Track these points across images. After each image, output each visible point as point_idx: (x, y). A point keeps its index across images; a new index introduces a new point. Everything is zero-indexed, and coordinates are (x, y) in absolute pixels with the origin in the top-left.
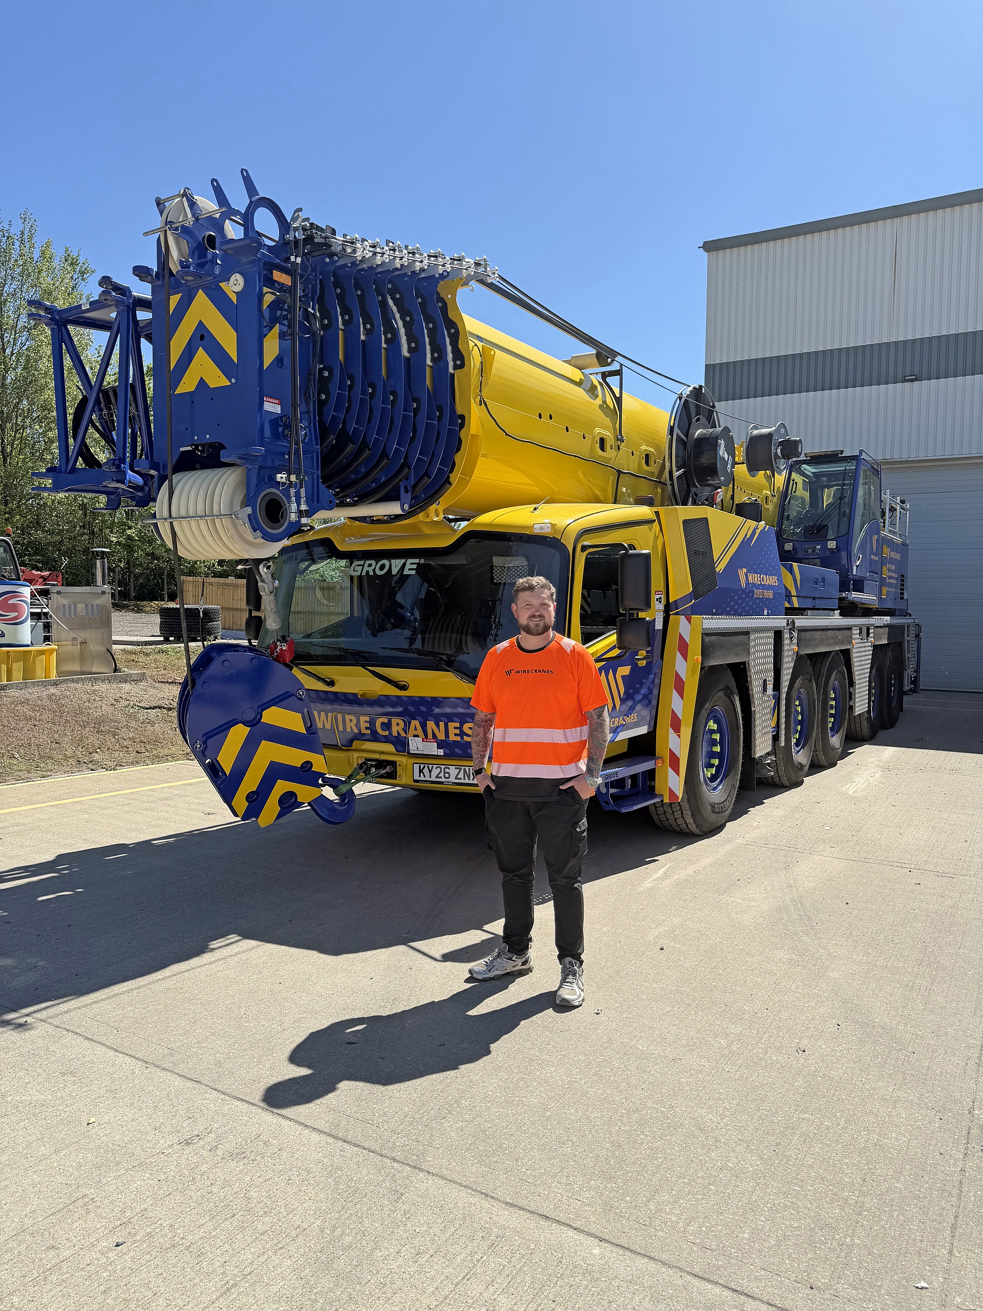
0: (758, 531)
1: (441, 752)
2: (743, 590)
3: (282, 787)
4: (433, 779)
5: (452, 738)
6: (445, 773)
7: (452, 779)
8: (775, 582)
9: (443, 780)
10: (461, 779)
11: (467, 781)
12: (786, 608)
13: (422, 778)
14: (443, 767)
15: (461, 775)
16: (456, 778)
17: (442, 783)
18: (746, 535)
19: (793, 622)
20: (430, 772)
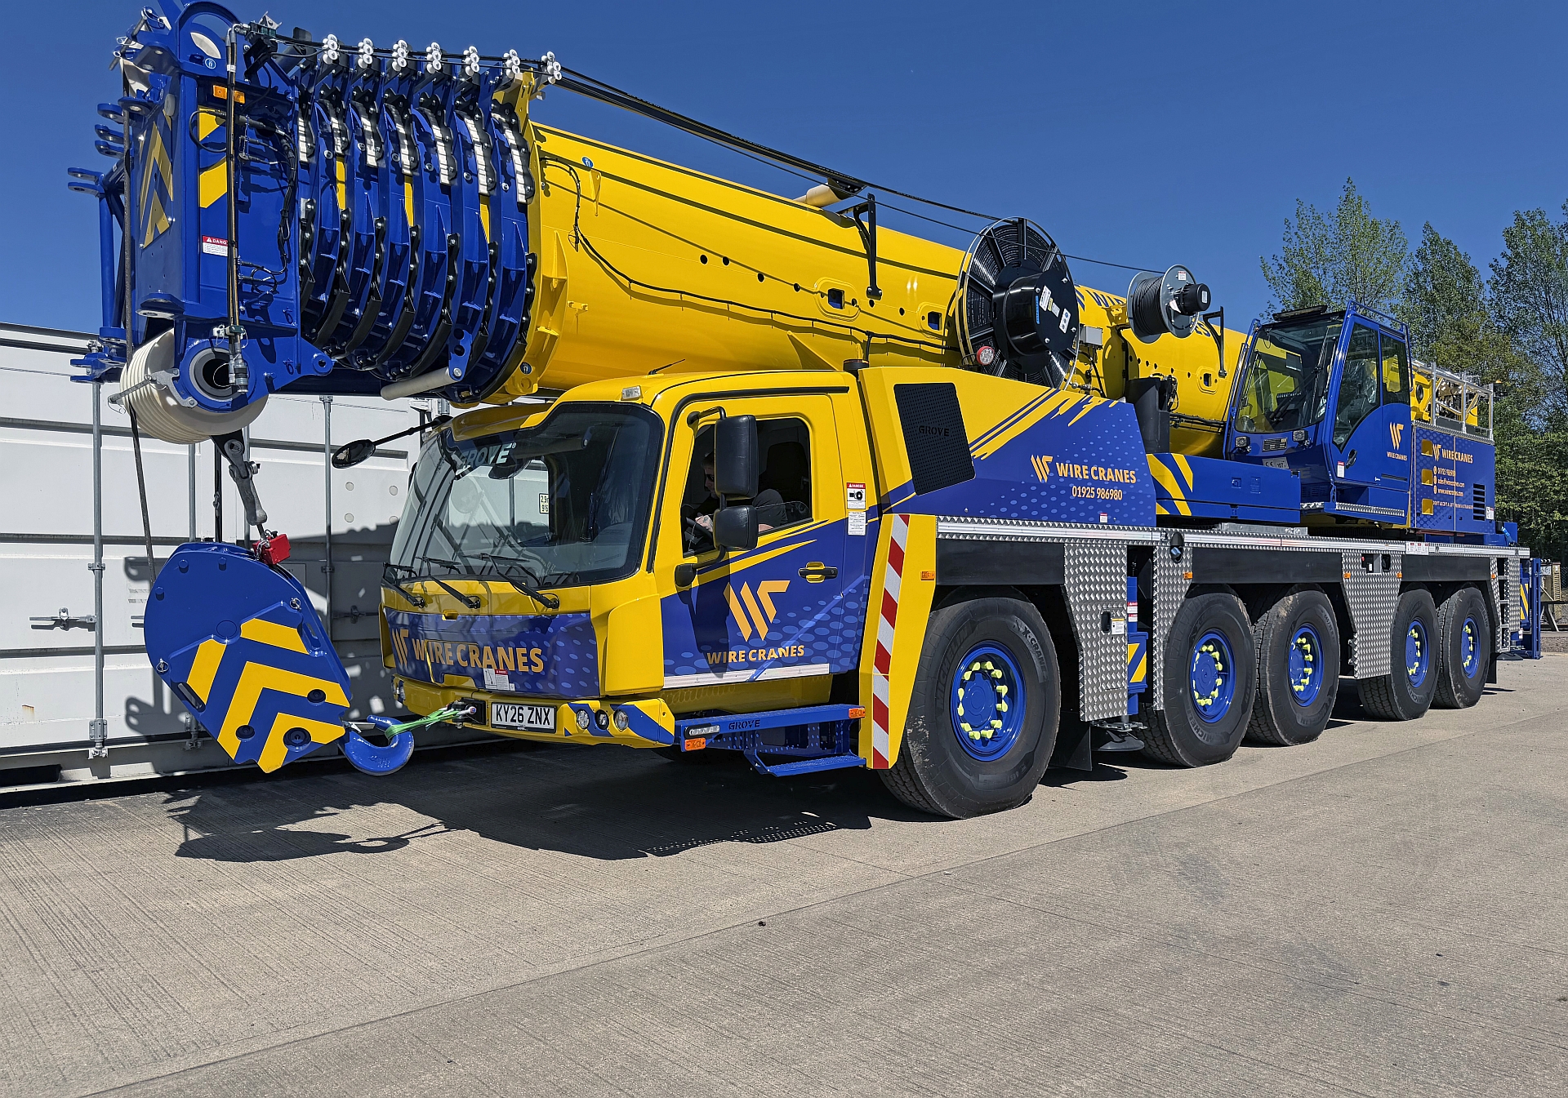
0: (1087, 408)
1: (511, 687)
2: (1042, 486)
3: (284, 722)
4: (509, 723)
5: (523, 669)
6: (519, 715)
7: (525, 724)
8: (1130, 478)
9: (517, 724)
10: (533, 722)
11: (538, 726)
12: (1159, 517)
13: (499, 722)
14: (517, 707)
15: (533, 719)
16: (529, 722)
17: (515, 728)
18: (1057, 409)
19: (1181, 539)
20: (506, 713)
